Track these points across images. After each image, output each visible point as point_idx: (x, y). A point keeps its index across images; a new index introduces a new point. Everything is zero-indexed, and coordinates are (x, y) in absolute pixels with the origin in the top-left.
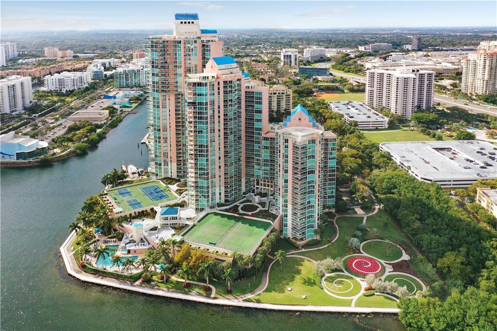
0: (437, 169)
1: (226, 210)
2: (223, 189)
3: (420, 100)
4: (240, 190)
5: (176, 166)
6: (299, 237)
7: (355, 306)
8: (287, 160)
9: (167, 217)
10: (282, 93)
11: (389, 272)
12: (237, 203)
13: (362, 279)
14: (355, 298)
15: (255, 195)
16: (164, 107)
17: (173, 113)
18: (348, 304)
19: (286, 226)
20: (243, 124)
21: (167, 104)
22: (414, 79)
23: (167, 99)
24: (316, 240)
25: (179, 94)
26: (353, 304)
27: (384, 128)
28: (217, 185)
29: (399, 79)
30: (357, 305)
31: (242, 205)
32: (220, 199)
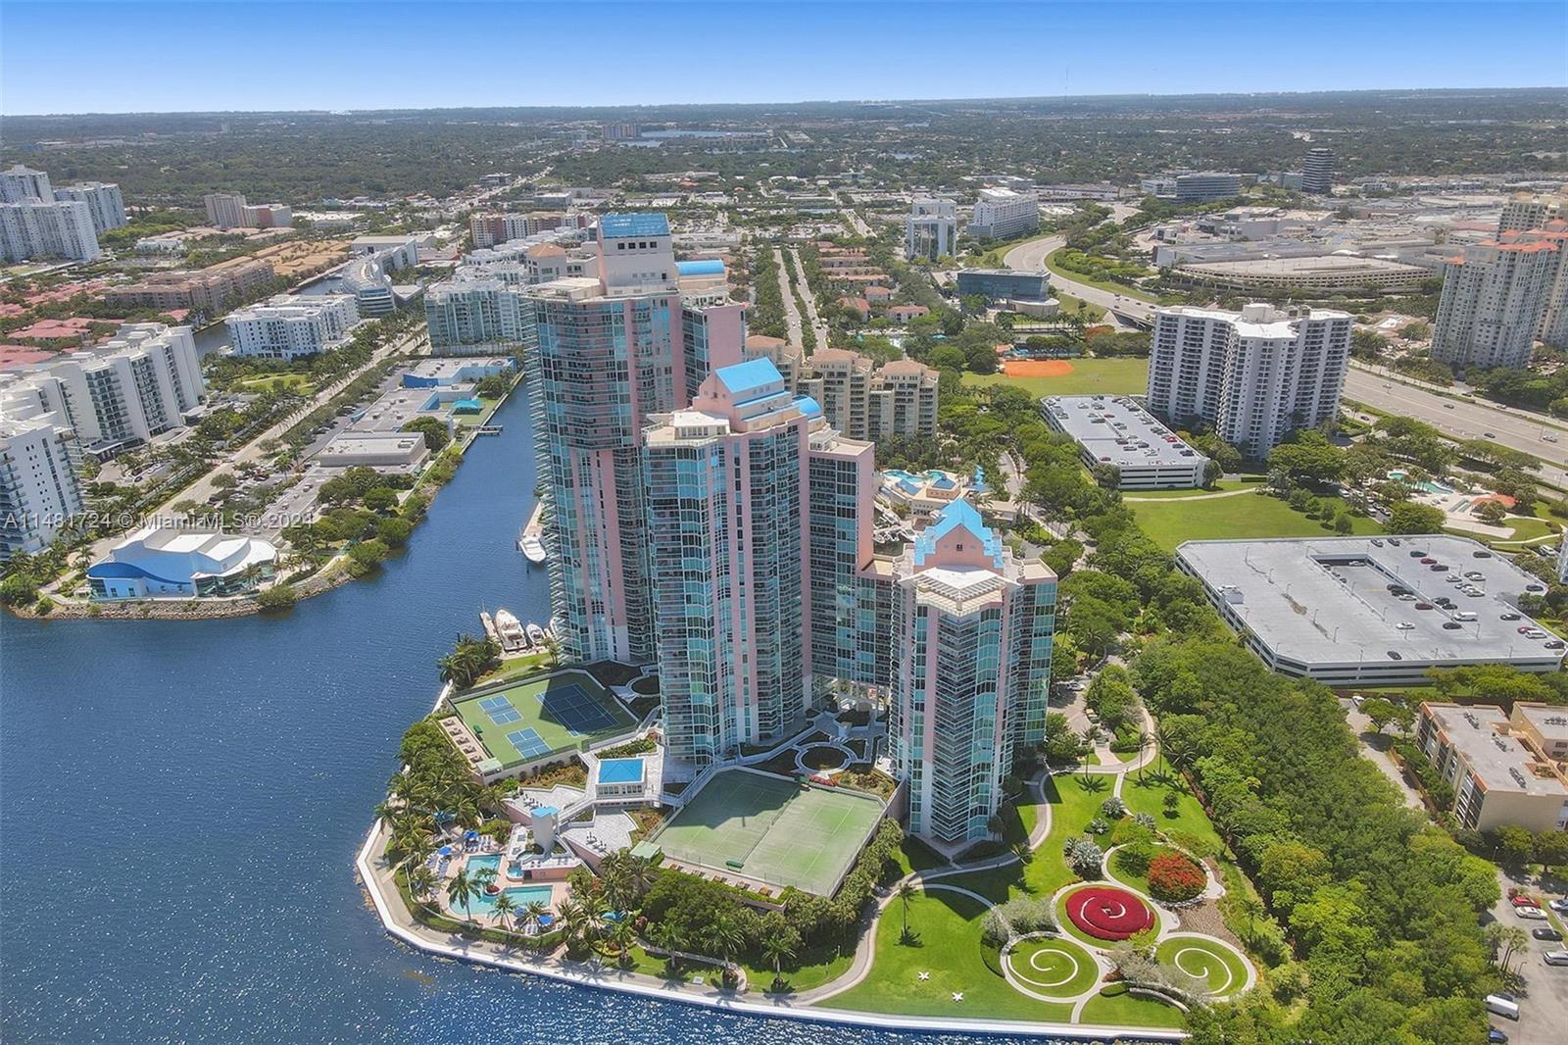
0: (1323, 630)
1: (764, 765)
2: (754, 710)
3: (1304, 395)
4: (799, 706)
5: (627, 634)
6: (949, 837)
7: (1080, 1023)
8: (924, 657)
9: (616, 788)
10: (910, 386)
11: (1170, 931)
12: (791, 744)
13: (1100, 950)
14: (1080, 1001)
15: (839, 720)
16: (586, 482)
17: (611, 498)
18: (1063, 1015)
19: (918, 807)
20: (805, 544)
21: (594, 475)
22: (1291, 343)
23: (594, 463)
24: (994, 842)
25: (625, 451)
26: (1075, 1016)
27: (1192, 485)
28: (740, 700)
29: (1248, 346)
30: (1086, 1019)
31: (803, 750)
32: (748, 732)
